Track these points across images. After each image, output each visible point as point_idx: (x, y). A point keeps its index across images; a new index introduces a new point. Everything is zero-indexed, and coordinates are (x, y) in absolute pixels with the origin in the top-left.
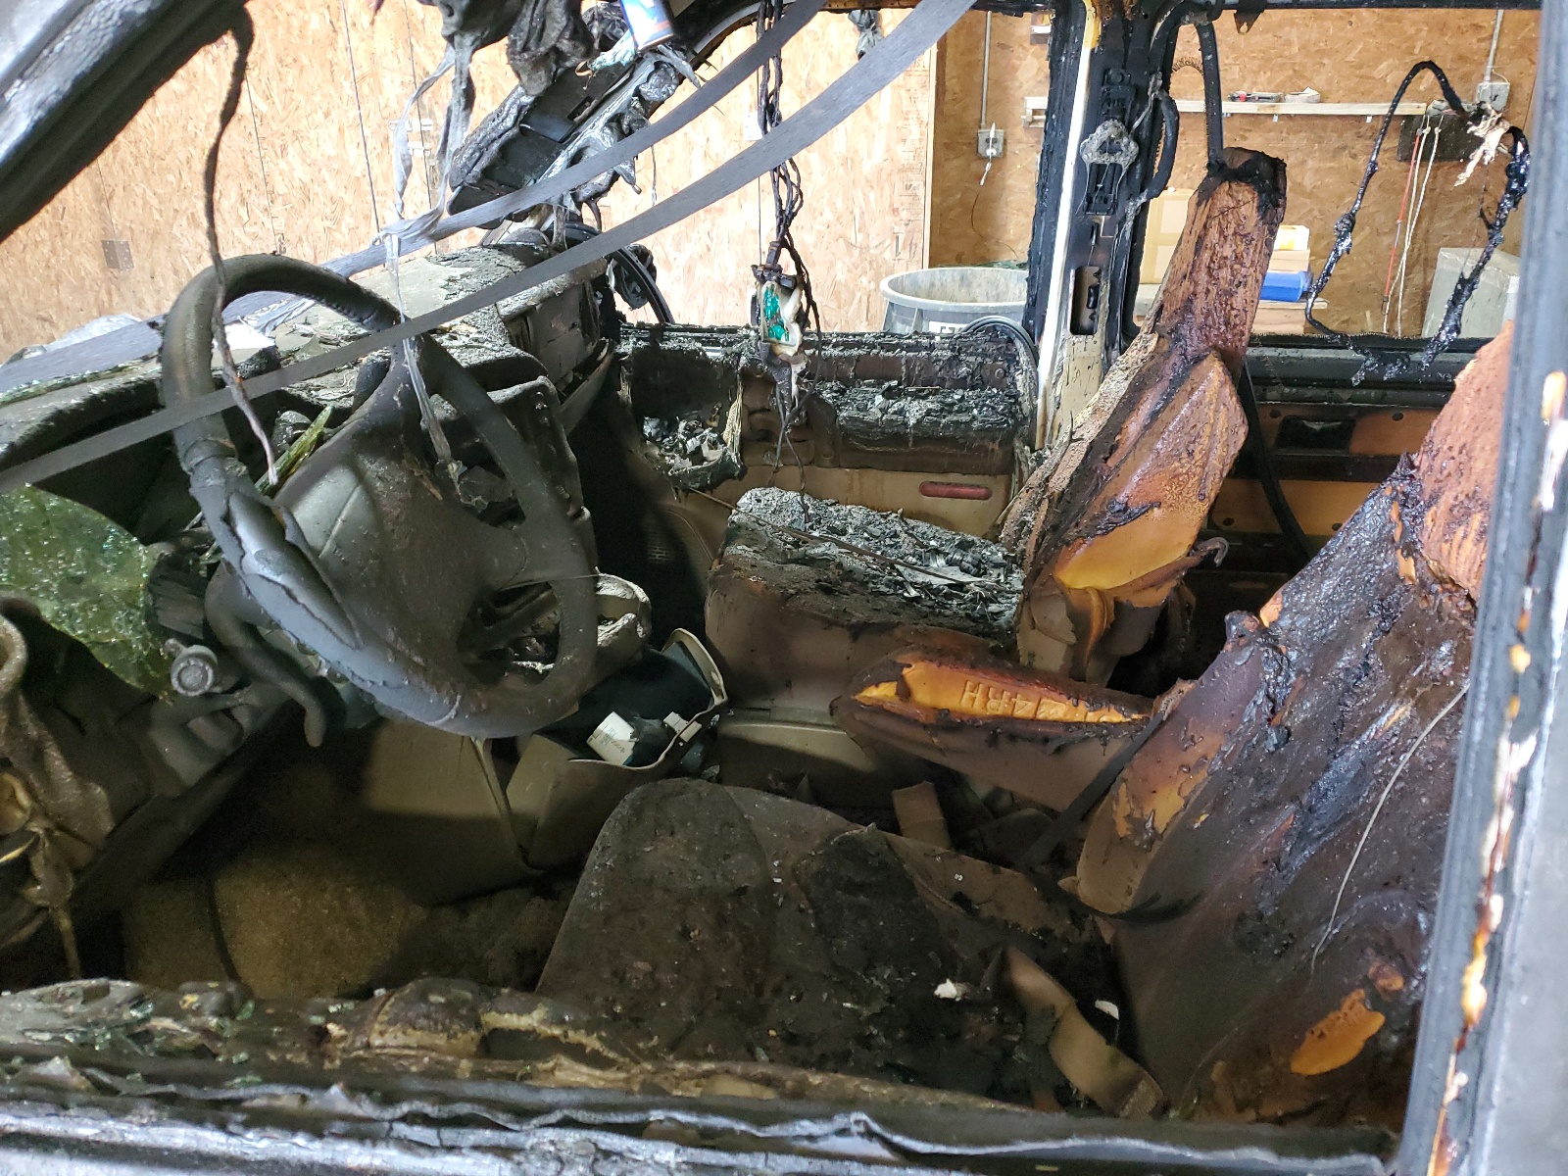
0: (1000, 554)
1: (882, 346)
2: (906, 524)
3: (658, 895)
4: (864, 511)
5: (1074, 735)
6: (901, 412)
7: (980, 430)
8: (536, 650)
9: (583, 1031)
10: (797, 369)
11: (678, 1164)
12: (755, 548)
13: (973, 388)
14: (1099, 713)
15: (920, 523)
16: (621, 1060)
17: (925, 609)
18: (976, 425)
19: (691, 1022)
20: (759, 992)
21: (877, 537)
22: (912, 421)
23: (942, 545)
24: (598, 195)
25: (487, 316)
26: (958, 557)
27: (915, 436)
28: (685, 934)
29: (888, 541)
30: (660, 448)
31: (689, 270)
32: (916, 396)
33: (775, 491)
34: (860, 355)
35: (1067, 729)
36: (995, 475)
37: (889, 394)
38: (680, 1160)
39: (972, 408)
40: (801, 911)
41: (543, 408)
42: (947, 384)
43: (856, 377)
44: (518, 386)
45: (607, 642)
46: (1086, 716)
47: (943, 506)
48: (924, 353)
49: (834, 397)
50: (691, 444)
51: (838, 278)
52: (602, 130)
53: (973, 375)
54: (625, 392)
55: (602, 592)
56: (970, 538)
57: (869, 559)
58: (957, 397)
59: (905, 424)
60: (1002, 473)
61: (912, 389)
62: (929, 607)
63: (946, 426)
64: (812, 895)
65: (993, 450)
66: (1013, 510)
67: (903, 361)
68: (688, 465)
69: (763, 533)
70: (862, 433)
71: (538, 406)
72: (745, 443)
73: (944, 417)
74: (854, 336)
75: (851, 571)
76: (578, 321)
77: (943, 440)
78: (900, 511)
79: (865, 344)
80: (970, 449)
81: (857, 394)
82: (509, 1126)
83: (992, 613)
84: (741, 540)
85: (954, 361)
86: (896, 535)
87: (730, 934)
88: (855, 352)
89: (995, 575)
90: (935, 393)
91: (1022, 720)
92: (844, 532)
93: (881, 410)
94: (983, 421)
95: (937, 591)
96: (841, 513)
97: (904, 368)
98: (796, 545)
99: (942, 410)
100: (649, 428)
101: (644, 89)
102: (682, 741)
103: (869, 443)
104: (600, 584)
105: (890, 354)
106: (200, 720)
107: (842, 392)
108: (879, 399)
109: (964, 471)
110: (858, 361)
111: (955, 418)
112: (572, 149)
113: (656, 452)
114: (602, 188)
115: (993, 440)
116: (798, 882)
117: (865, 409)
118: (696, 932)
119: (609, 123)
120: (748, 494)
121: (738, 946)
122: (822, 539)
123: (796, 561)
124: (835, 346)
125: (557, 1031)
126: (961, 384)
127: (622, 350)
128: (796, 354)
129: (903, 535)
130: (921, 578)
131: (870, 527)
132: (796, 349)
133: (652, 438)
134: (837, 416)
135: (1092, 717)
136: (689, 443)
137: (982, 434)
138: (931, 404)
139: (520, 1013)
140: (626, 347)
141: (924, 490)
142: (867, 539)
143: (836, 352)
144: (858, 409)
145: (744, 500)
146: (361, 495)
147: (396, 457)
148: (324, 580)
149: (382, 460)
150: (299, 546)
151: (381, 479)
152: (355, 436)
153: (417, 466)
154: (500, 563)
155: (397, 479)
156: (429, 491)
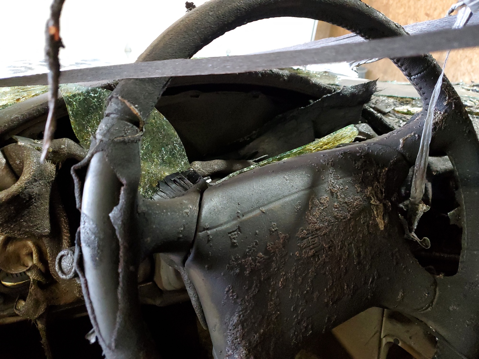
146: (299, 198)
147: (364, 183)
148: (120, 270)
149: (349, 179)
150: (116, 227)
151: (332, 193)
152: (345, 154)
153: (379, 195)
154: (403, 297)
155: (349, 199)
156: (374, 220)
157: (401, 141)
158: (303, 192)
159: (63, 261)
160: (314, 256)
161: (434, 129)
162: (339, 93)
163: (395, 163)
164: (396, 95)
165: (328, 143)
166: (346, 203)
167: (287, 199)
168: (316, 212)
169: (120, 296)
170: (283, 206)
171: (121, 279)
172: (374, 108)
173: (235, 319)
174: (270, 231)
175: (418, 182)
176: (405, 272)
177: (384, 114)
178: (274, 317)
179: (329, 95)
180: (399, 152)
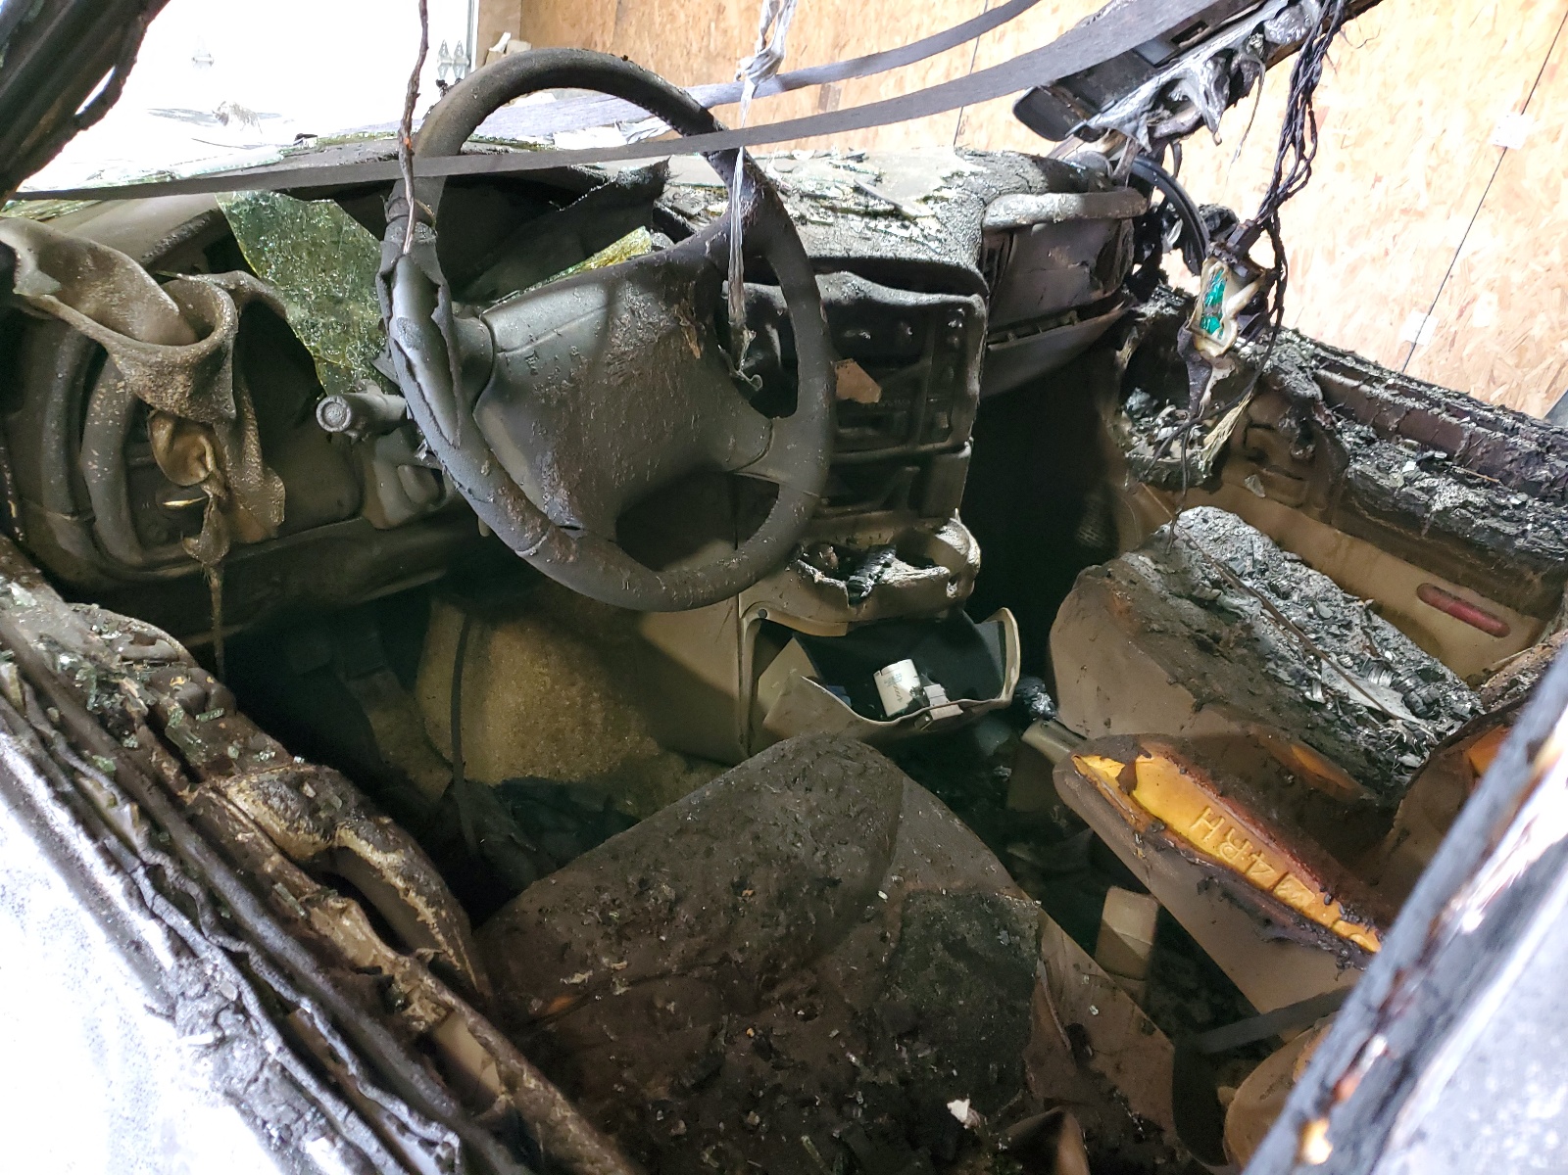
0: (1468, 706)
1: (1448, 409)
2: (1369, 619)
3: (745, 838)
4: (1328, 583)
5: (1303, 934)
6: (1430, 491)
7: (1520, 551)
8: (828, 559)
9: (424, 899)
10: (1218, 374)
11: (275, 1062)
12: (1160, 567)
13: (1543, 499)
14: (1355, 928)
15: (1388, 626)
16: (445, 947)
17: (1320, 721)
18: (1520, 542)
19: (671, 971)
20: (771, 985)
21: (1323, 619)
22: (1437, 507)
23: (1400, 662)
24: (1180, 135)
25: (966, 219)
26: (1409, 683)
27: (1433, 525)
28: (738, 887)
29: (1334, 629)
30: (1134, 425)
31: (1353, 270)
32: (1461, 480)
33: (1231, 519)
34: (1414, 408)
35: (1299, 924)
36: (1523, 613)
37: (1426, 465)
38: (279, 1059)
39: (1528, 522)
40: (883, 938)
41: (956, 327)
42: (1512, 482)
43: (1397, 431)
44: (940, 295)
45: (901, 583)
46: (1334, 923)
47: (1440, 622)
48: (1499, 434)
49: (1355, 443)
50: (1165, 432)
51: (1532, 333)
52: (1205, 63)
53: (1553, 484)
54: (1125, 354)
55: (941, 537)
56: (1442, 669)
57: (1296, 639)
58: (1515, 501)
59: (1427, 507)
60: (1534, 614)
61: (1460, 470)
62: (1327, 721)
63: (1480, 530)
64: (908, 931)
65: (1530, 582)
66: (1515, 663)
67: (1467, 435)
68: (1149, 453)
69: (1186, 556)
70: (1371, 496)
71: (953, 324)
72: (1225, 455)
73: (1484, 518)
74: (1420, 384)
75: (1257, 640)
76: (1093, 261)
77: (1469, 544)
78: (1369, 602)
79: (1428, 398)
80: (1499, 567)
81: (1386, 451)
82: (204, 929)
83: (1402, 764)
84: (1153, 554)
85: (1539, 458)
86: (1348, 626)
87: (782, 916)
88: (1410, 403)
89: (1446, 726)
90: (1491, 486)
91: (1253, 886)
92: (1286, 596)
93: (1406, 479)
94: (1534, 543)
95: (1353, 709)
96: (1298, 574)
97: (1463, 443)
98: (1216, 584)
99: (1484, 509)
100: (1135, 401)
101: (1268, 26)
102: (929, 715)
103: (1374, 512)
104: (945, 528)
105: (1454, 421)
106: (406, 468)
107: (1370, 442)
108: (1410, 466)
109: (1482, 589)
110: (1408, 413)
111: (1497, 525)
112: (1165, 77)
113: (1127, 427)
114: (1183, 129)
115: (1536, 571)
116: (904, 909)
117: (1387, 470)
118: (750, 893)
119: (1214, 58)
120: (1198, 510)
121: (781, 931)
122: (1250, 592)
123: (1199, 602)
124: (1388, 387)
125: (399, 883)
126: (1532, 488)
127: (1142, 310)
128: (1221, 356)
129: (1357, 630)
130: (1341, 686)
131: (1322, 606)
132: (1223, 350)
133: (1131, 413)
134: (1347, 465)
135: (1342, 928)
136: (1164, 430)
137: (1524, 557)
138: (1476, 497)
139: (377, 848)
140: (1149, 310)
141: (1421, 592)
142: (1310, 616)
143: (1386, 395)
144: (1378, 467)
145: (1189, 514)
146: (597, 318)
147: (669, 299)
148: (452, 369)
149: (650, 296)
150: (441, 328)
151: (633, 312)
152: (640, 264)
153: (690, 316)
154: (735, 445)
155: (654, 319)
156: (687, 344)
157: (707, 244)
158: (599, 312)
159: (327, 411)
160: (623, 383)
161: (744, 226)
162: (614, 184)
163: (704, 273)
164: (708, 184)
165: (614, 258)
166: (650, 323)
167: (583, 319)
168: (619, 334)
169: (456, 395)
170: (579, 327)
171: (454, 377)
172: (672, 208)
173: (549, 458)
174: (571, 355)
175: (735, 299)
176: (733, 414)
177: (690, 217)
178: (591, 454)
179: (599, 187)
180: (706, 259)
